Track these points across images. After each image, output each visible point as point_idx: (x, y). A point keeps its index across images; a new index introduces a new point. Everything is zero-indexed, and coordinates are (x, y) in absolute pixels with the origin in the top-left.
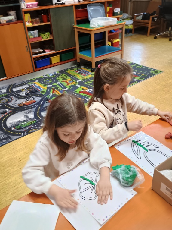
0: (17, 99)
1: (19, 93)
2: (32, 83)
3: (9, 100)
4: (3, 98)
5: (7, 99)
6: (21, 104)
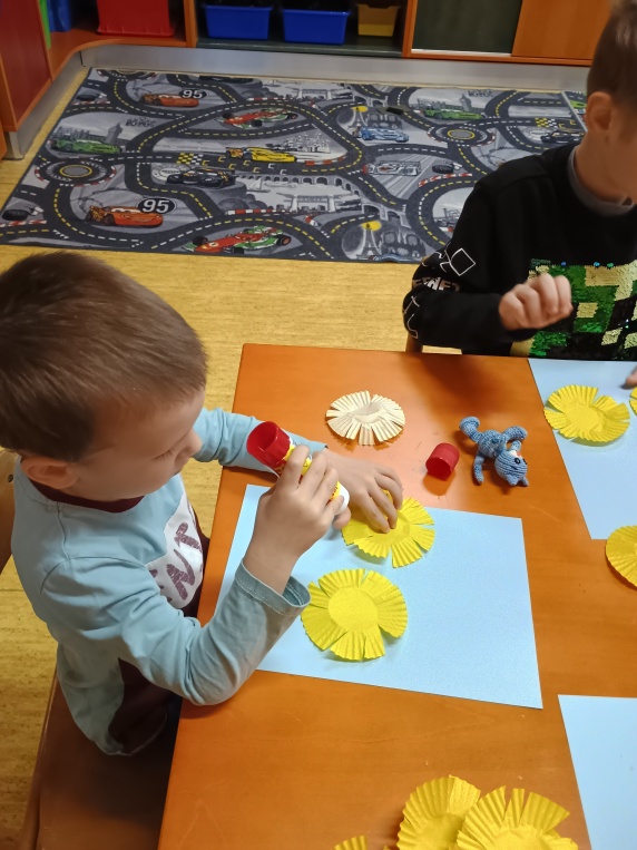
0: (508, 145)
1: (522, 128)
3: (478, 136)
4: (462, 125)
5: (475, 132)
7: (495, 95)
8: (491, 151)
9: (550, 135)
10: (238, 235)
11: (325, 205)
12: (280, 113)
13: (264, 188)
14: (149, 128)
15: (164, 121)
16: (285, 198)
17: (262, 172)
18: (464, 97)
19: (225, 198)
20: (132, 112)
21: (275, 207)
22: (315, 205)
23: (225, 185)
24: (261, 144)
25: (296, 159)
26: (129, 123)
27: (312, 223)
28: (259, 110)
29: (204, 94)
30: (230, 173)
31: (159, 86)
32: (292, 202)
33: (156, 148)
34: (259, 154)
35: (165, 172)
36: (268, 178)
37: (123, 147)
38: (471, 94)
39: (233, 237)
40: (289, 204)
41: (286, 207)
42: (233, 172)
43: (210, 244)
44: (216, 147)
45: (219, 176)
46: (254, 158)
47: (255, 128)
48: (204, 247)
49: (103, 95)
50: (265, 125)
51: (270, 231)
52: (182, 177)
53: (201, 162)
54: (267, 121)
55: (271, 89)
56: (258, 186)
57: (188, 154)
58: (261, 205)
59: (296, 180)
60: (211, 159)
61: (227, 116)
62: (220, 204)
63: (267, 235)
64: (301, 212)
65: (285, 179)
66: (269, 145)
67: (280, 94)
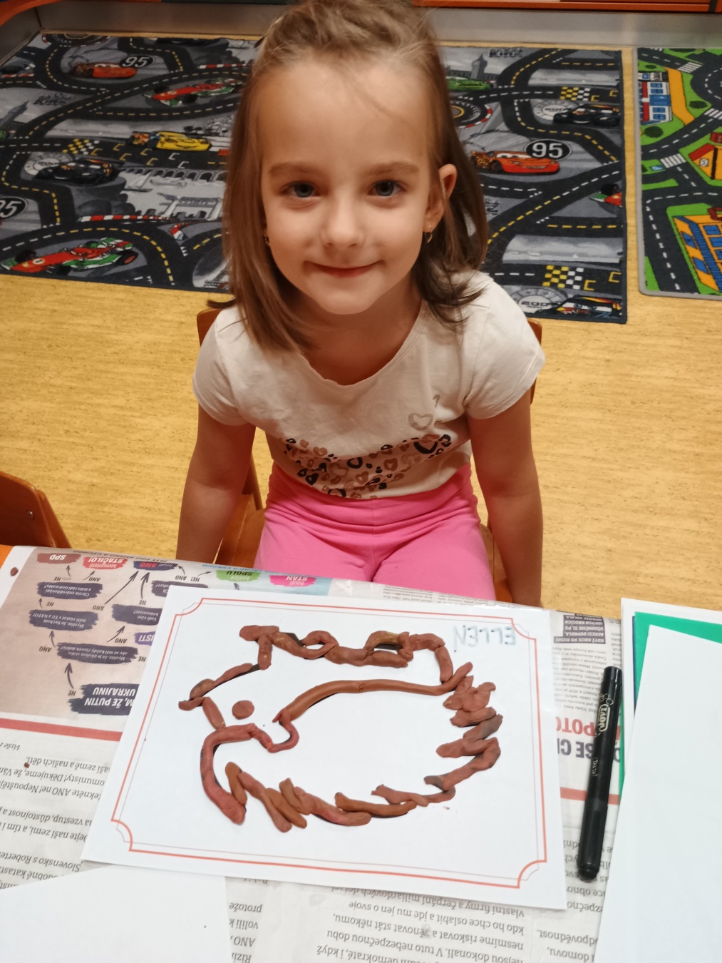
0: (503, 126)
1: (537, 102)
2: (660, 68)
3: (469, 112)
5: (464, 107)
6: (488, 154)
7: (524, 54)
8: (472, 136)
9: (570, 112)
10: (77, 250)
11: (208, 210)
12: (228, 85)
13: (148, 186)
14: (59, 106)
15: (79, 98)
16: (164, 200)
17: (156, 164)
18: (481, 59)
19: (92, 198)
20: (51, 86)
21: (144, 213)
22: (194, 211)
23: (101, 182)
24: (179, 127)
25: (211, 146)
26: (39, 102)
27: (178, 235)
28: (202, 82)
29: (150, 61)
30: (116, 165)
31: (103, 52)
32: (169, 205)
33: (52, 133)
34: (168, 140)
35: (41, 164)
36: (159, 173)
37: (13, 132)
38: (493, 54)
39: (69, 251)
40: (163, 208)
41: (157, 213)
42: (121, 163)
43: (35, 262)
44: (121, 131)
45: (103, 168)
46: (159, 146)
47: (184, 106)
48: (26, 265)
49: (32, 66)
50: (200, 101)
51: (118, 245)
52: (58, 170)
53: (90, 151)
54: (206, 95)
55: (235, 53)
56: (140, 184)
57: (82, 140)
58: (130, 209)
59: (192, 177)
60: (106, 147)
61: (162, 88)
62: (80, 207)
63: (111, 251)
64: (174, 219)
65: (180, 175)
66: (189, 129)
67: (241, 60)
